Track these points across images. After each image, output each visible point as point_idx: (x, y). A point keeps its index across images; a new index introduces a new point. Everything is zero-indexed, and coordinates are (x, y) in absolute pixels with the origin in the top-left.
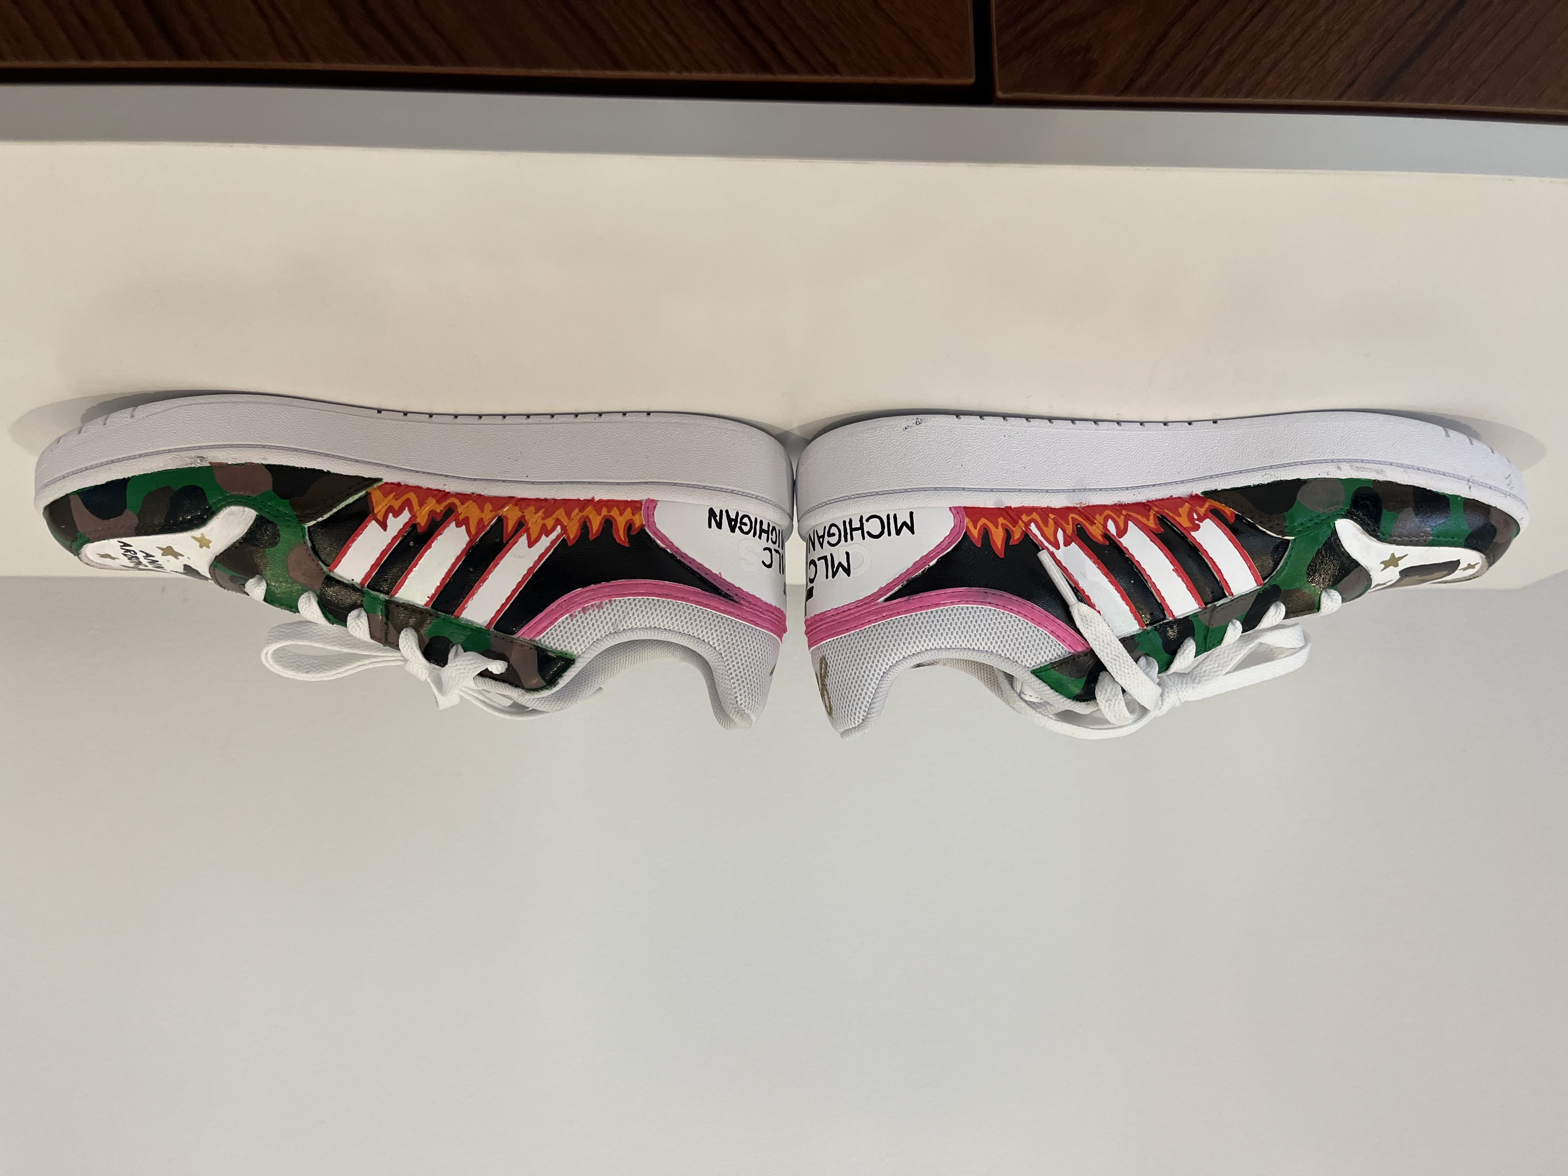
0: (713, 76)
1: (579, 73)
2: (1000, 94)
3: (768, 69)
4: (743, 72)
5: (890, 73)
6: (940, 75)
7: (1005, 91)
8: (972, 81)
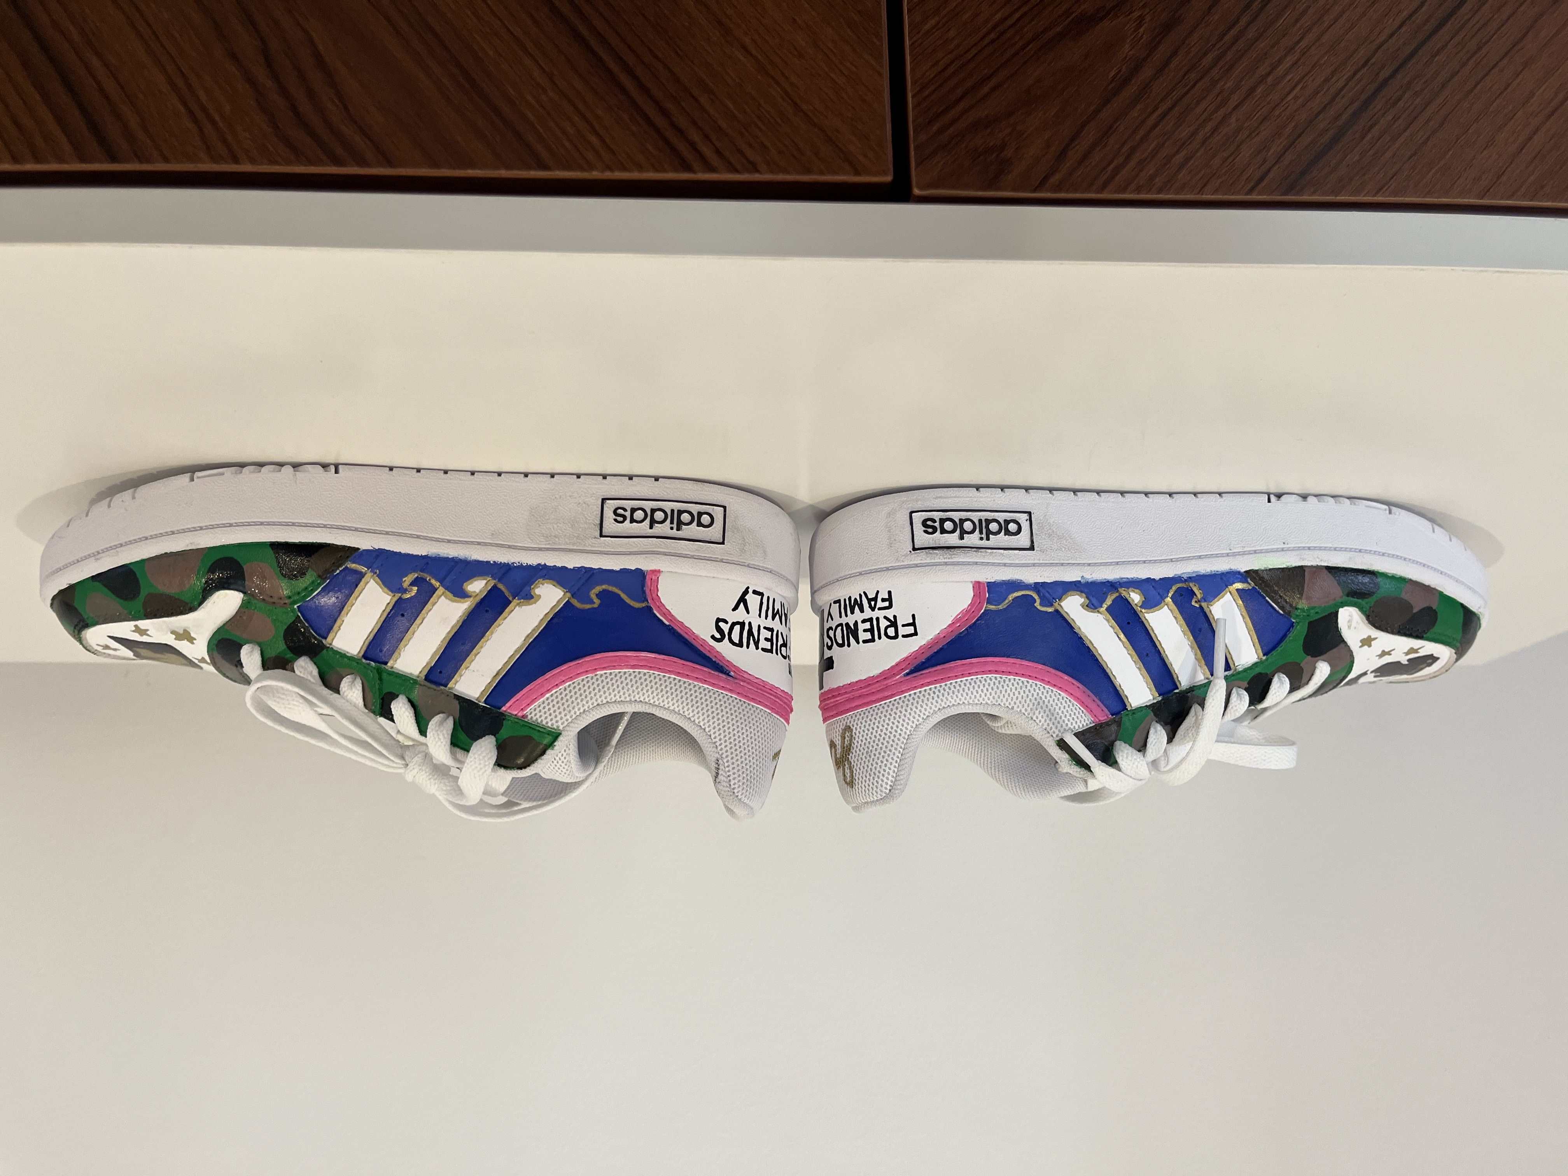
0: (635, 175)
1: (503, 173)
2: (916, 191)
3: (689, 168)
4: (665, 171)
5: (808, 171)
6: (857, 173)
7: (920, 188)
8: (889, 178)
